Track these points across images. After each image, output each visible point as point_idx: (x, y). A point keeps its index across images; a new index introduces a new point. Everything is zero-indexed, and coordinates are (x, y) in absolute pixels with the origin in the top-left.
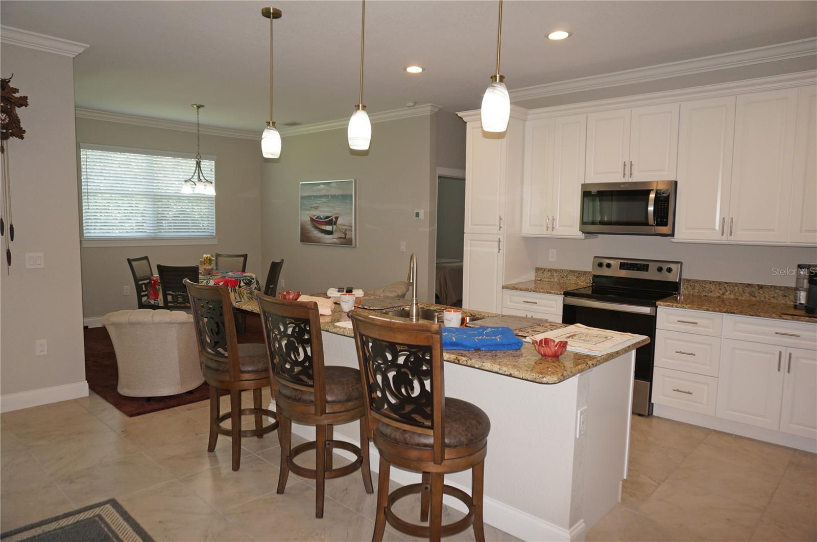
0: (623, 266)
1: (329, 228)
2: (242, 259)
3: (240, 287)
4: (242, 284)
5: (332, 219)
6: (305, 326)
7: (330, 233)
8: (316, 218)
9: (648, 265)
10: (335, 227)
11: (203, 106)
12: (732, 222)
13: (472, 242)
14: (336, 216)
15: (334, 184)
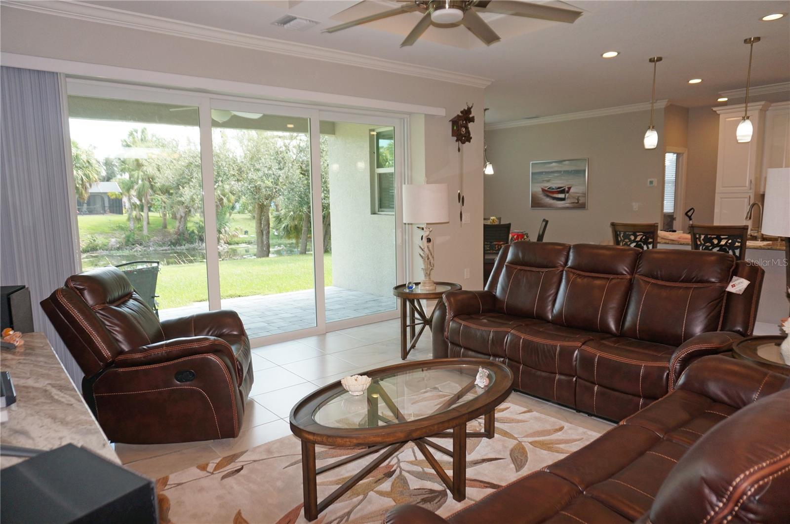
5: (564, 189)
7: (563, 199)
8: (548, 189)
10: (567, 195)
13: (723, 199)
14: (570, 186)
15: (567, 162)
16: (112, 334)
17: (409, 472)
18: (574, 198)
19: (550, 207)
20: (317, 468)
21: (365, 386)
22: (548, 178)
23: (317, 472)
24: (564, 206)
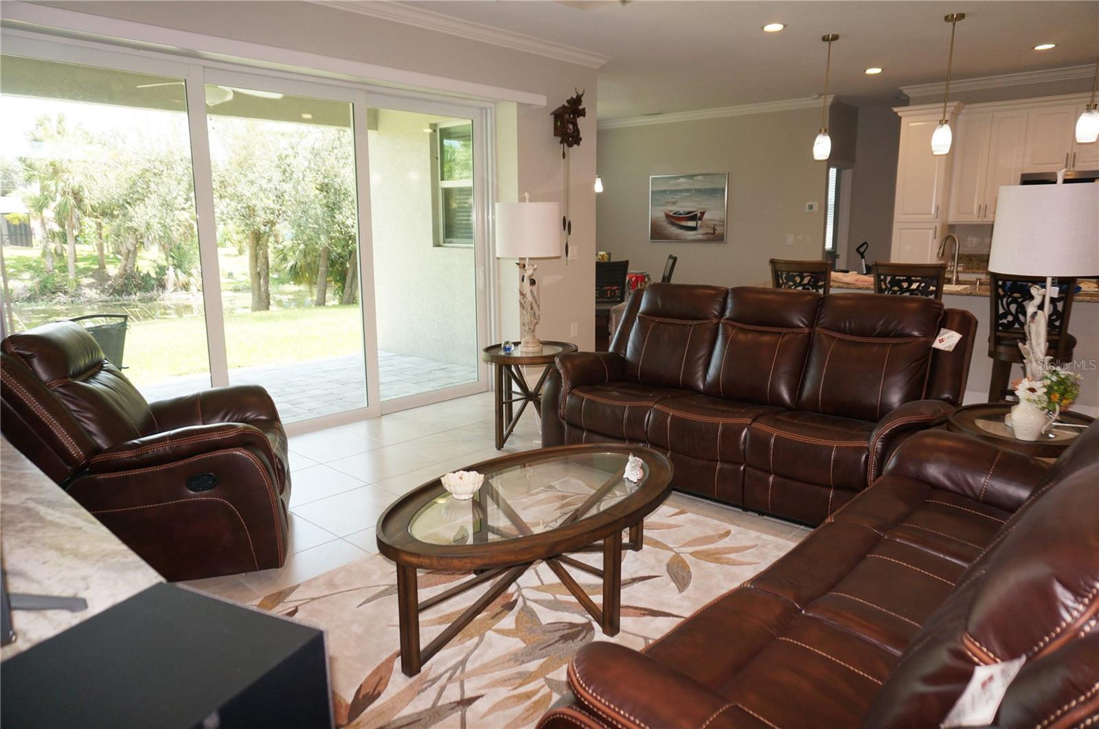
5: (696, 215)
7: (694, 229)
8: (674, 214)
10: (699, 222)
13: (903, 231)
14: (703, 211)
15: (700, 178)
16: (82, 423)
17: (536, 601)
18: (708, 226)
19: (677, 239)
20: (419, 602)
21: (477, 485)
22: (673, 198)
23: (419, 608)
24: (695, 238)
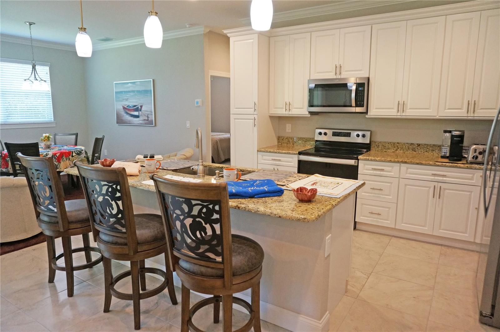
0: (335, 134)
1: (136, 113)
2: (74, 137)
3: (72, 156)
4: (74, 154)
6: (116, 187)
7: (137, 117)
8: (127, 107)
9: (350, 133)
10: (140, 112)
11: (34, 24)
12: (404, 104)
13: (236, 120)
14: (141, 105)
